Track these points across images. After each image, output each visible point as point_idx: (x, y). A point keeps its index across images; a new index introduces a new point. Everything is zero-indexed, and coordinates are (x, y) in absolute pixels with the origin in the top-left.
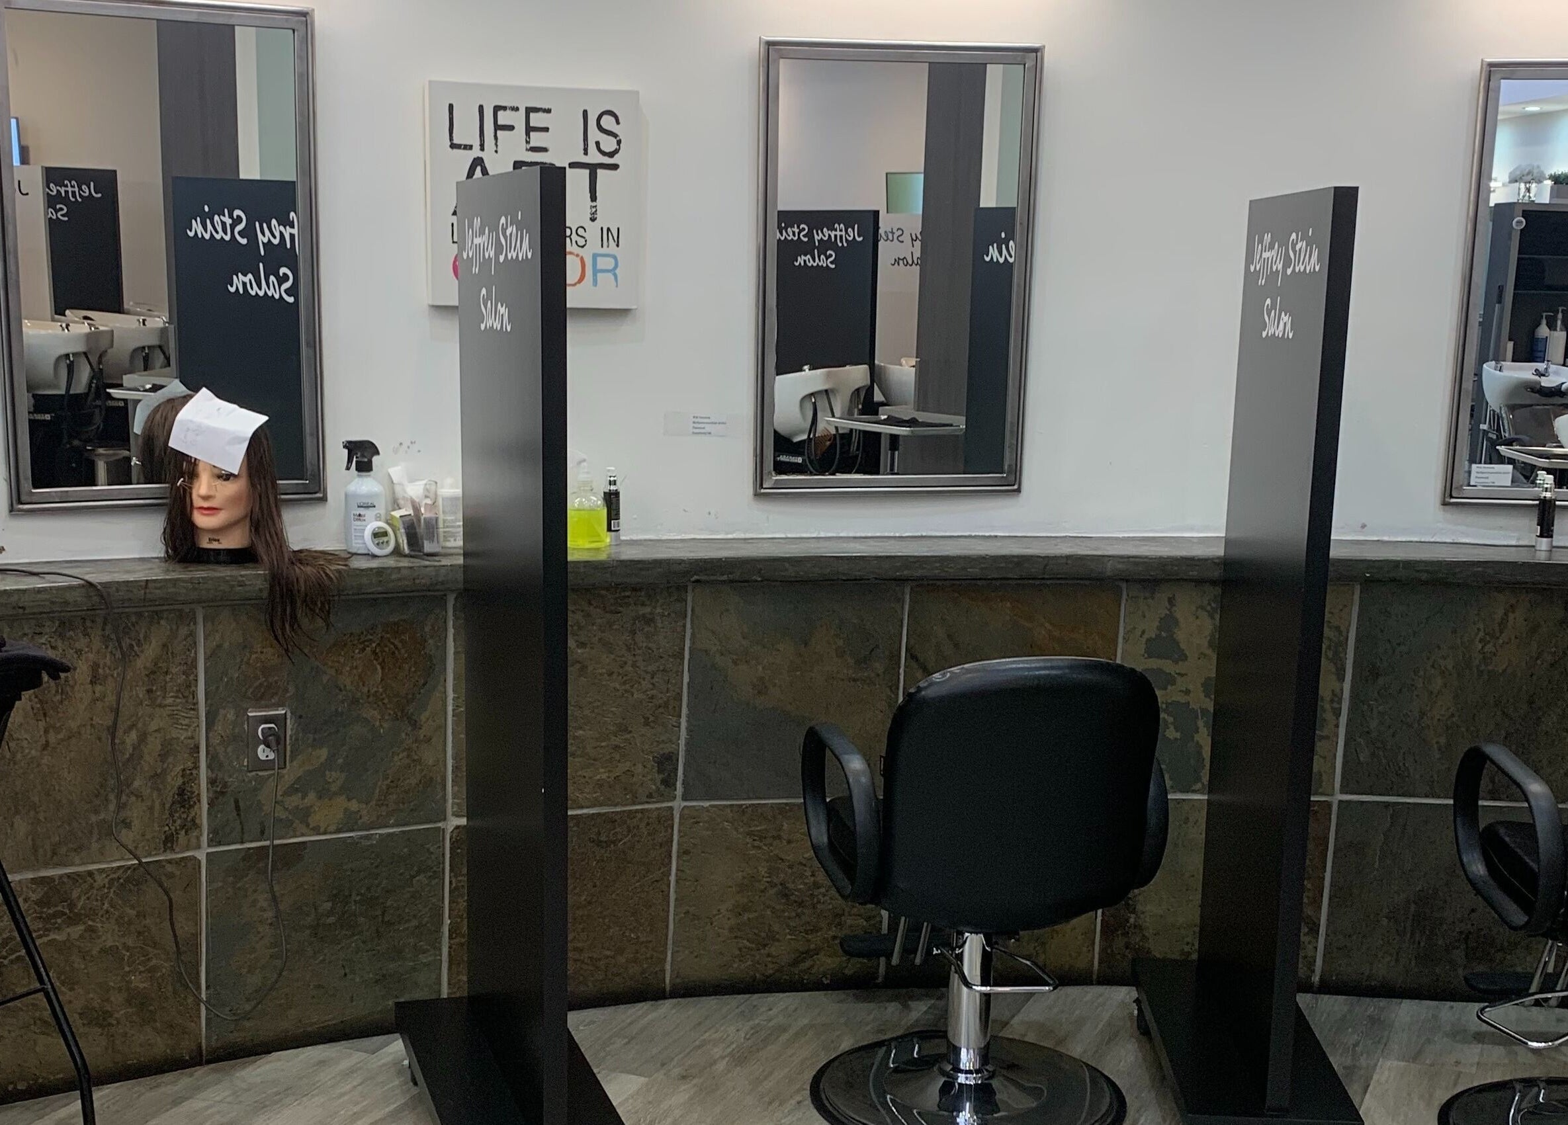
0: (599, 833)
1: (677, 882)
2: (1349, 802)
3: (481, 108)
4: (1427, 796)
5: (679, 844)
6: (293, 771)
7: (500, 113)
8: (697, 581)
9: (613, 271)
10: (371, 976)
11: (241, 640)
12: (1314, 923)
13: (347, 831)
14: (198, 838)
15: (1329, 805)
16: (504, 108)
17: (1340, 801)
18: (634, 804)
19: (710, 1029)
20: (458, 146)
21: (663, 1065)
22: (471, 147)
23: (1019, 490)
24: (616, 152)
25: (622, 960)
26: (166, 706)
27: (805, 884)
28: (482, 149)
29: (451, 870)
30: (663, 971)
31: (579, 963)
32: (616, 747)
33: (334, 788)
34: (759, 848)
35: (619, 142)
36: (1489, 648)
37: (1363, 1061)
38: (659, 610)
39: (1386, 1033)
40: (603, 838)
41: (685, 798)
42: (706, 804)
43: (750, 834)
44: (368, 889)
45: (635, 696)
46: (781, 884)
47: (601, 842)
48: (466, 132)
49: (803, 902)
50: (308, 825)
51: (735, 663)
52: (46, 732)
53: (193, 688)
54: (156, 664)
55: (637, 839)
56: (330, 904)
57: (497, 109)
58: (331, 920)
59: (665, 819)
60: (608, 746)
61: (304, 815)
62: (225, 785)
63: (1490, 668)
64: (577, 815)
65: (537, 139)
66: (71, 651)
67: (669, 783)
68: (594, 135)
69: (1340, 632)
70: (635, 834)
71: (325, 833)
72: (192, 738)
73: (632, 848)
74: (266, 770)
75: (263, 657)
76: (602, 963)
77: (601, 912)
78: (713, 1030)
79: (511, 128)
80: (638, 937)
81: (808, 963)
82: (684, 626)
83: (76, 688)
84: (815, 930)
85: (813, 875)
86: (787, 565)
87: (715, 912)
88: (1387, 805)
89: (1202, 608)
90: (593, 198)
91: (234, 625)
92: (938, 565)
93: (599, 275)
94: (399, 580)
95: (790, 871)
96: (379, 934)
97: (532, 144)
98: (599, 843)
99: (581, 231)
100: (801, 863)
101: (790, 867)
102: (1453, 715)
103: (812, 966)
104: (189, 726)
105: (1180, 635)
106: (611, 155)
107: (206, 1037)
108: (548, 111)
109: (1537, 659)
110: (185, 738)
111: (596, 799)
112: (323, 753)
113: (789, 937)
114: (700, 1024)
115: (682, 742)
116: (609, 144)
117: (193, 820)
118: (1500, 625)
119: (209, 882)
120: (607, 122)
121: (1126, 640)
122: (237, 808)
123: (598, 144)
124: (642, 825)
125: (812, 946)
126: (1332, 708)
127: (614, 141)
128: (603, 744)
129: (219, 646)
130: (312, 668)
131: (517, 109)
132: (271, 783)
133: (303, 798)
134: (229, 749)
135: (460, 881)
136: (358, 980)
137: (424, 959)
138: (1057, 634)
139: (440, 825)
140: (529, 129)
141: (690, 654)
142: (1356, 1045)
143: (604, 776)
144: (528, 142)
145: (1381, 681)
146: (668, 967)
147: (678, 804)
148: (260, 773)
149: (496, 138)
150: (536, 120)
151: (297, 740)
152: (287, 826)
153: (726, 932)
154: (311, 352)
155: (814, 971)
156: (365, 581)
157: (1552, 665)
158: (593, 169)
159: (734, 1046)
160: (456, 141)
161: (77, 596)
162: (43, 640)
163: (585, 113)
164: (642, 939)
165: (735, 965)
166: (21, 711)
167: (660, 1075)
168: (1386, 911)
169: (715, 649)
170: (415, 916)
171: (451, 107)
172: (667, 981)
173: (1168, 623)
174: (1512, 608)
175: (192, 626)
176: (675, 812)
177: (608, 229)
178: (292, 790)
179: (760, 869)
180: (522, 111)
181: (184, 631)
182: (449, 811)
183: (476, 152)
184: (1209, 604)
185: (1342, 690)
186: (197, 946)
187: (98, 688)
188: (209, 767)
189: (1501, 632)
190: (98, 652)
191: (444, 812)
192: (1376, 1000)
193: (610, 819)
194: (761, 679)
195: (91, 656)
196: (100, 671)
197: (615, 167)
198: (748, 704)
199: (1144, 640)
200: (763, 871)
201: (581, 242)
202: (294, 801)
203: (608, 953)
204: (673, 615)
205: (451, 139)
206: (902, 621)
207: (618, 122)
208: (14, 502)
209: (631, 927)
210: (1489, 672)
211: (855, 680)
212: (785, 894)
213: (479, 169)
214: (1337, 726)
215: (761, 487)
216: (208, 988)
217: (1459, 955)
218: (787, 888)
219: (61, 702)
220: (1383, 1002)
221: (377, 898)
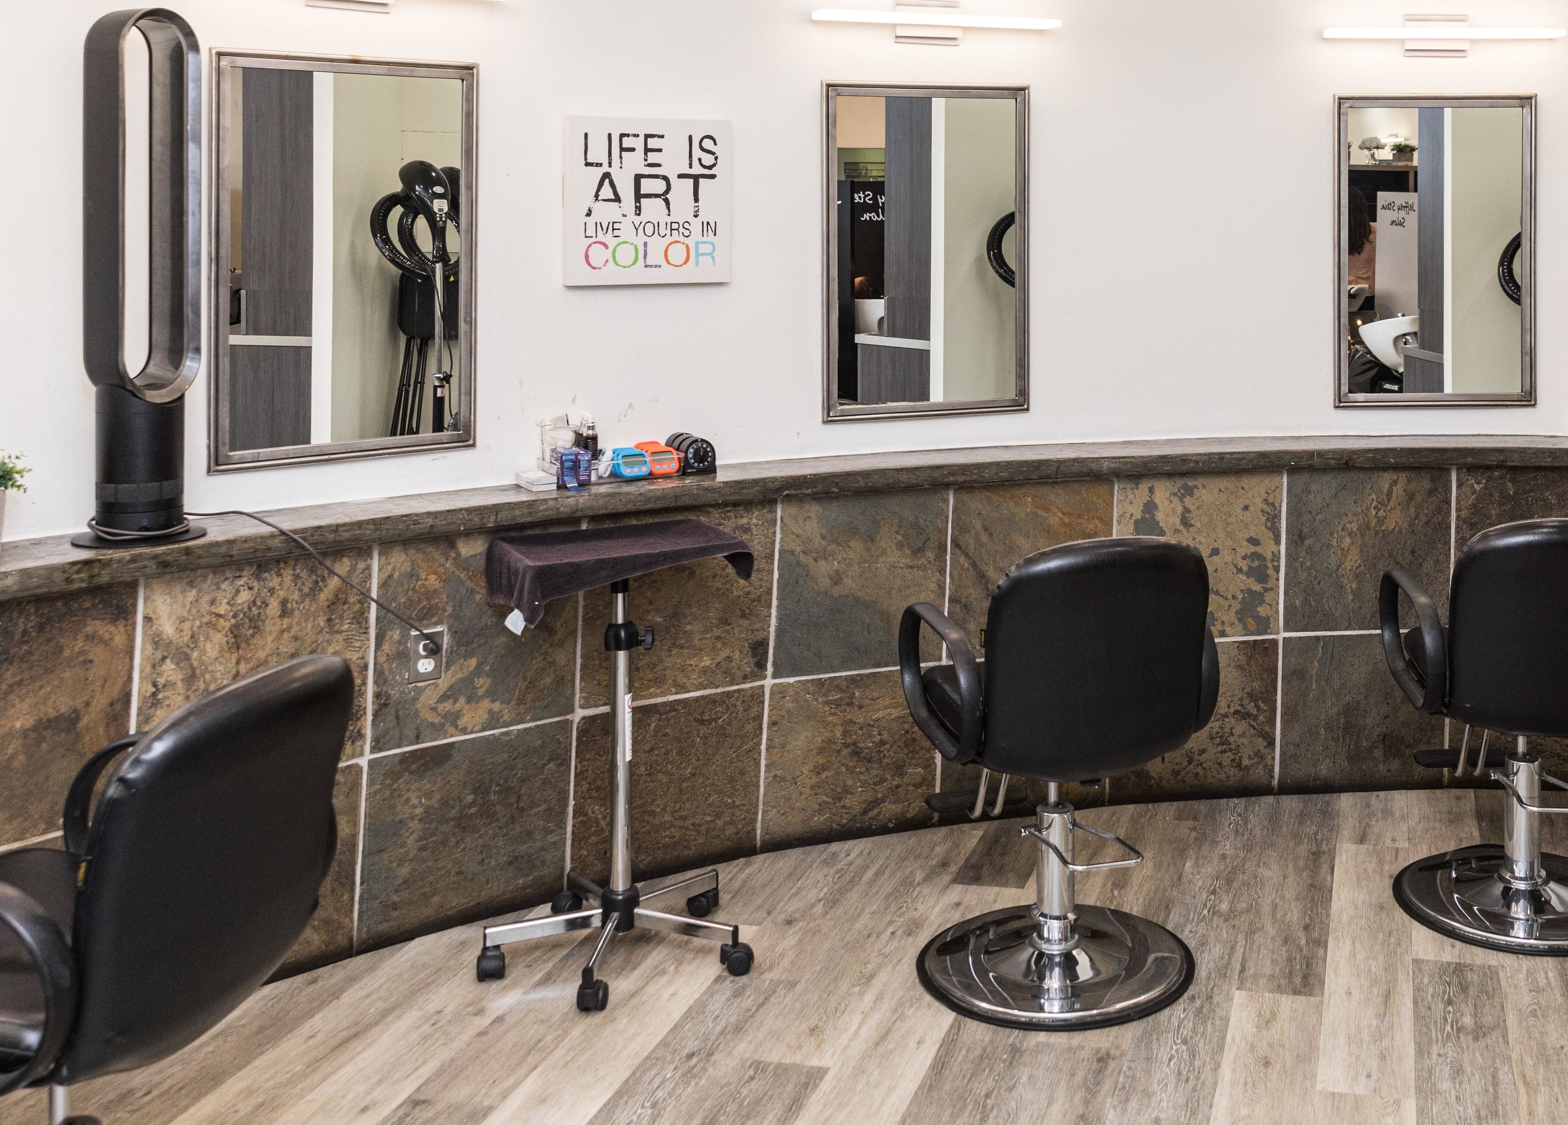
0: (703, 713)
1: (767, 749)
2: (1290, 639)
3: (610, 135)
4: (1347, 630)
5: (769, 717)
6: (445, 682)
7: (625, 139)
8: (787, 495)
9: (711, 254)
10: (505, 858)
11: (409, 570)
12: (1271, 738)
13: (491, 729)
14: (362, 747)
15: (1275, 642)
16: (628, 135)
17: (1284, 639)
18: (732, 685)
19: (801, 877)
20: (591, 164)
21: (769, 913)
22: (601, 165)
23: (1027, 409)
24: (714, 165)
25: (720, 823)
26: (342, 631)
27: (874, 742)
28: (610, 166)
29: (577, 757)
30: (754, 830)
31: (683, 830)
32: (719, 638)
33: (481, 692)
34: (835, 714)
35: (716, 158)
36: (1381, 513)
37: (1324, 847)
38: (754, 521)
39: (1336, 822)
40: (706, 717)
41: (774, 676)
42: (791, 680)
43: (827, 703)
44: (506, 780)
45: (735, 593)
46: (854, 744)
47: (704, 720)
48: (598, 153)
49: (871, 758)
50: (457, 727)
51: (816, 560)
52: (238, 663)
53: (366, 614)
54: (337, 596)
55: (734, 715)
56: (472, 797)
57: (622, 136)
58: (473, 810)
59: (757, 696)
60: (711, 637)
61: (454, 718)
62: (388, 697)
63: (1383, 528)
64: (684, 699)
65: (653, 157)
66: (266, 590)
67: (761, 665)
68: (697, 153)
69: (1275, 508)
70: (732, 712)
71: (472, 732)
72: (363, 658)
73: (729, 724)
74: (424, 681)
75: (426, 583)
76: (703, 828)
77: (703, 783)
78: (804, 878)
79: (632, 150)
80: (734, 802)
81: (876, 811)
82: (775, 533)
83: (267, 622)
84: (883, 780)
85: (880, 734)
86: (859, 478)
87: (798, 773)
88: (1318, 638)
89: (1175, 494)
90: (696, 200)
91: (404, 556)
92: (975, 471)
93: (701, 258)
94: (546, 510)
95: (861, 732)
96: (513, 820)
97: (649, 161)
98: (702, 722)
99: (686, 225)
100: (869, 725)
101: (861, 729)
102: (1360, 565)
103: (879, 813)
104: (361, 648)
105: (1160, 516)
106: (710, 168)
107: (358, 929)
108: (662, 137)
109: (1416, 519)
110: (357, 659)
111: (701, 684)
112: (473, 662)
113: (860, 789)
114: (790, 875)
115: (772, 629)
116: (708, 160)
117: (359, 731)
118: (1387, 495)
119: (369, 786)
120: (708, 144)
121: (1119, 522)
122: (397, 717)
123: (700, 160)
124: (739, 703)
125: (880, 796)
126: (1273, 566)
127: (713, 157)
128: (708, 636)
129: (390, 577)
130: (467, 589)
131: (638, 136)
132: (428, 692)
133: (454, 703)
134: (394, 665)
135: (584, 766)
136: (493, 863)
137: (552, 838)
138: (1067, 520)
139: (569, 717)
140: (647, 150)
141: (780, 555)
142: (1316, 834)
143: (707, 663)
144: (646, 160)
145: (1307, 542)
146: (759, 825)
147: (769, 682)
148: (419, 684)
149: (621, 157)
150: (652, 143)
151: (451, 653)
152: (438, 729)
153: (808, 791)
154: (468, 327)
155: (881, 817)
156: (518, 513)
157: (1426, 523)
158: (696, 178)
159: (825, 890)
160: (589, 161)
161: (277, 543)
162: (241, 583)
163: (690, 137)
164: (736, 804)
165: (816, 819)
166: (217, 646)
167: (768, 923)
168: (1323, 722)
169: (799, 549)
170: (545, 801)
171: (586, 135)
172: (758, 838)
173: (1150, 507)
174: (1395, 483)
175: (369, 561)
176: (766, 690)
177: (708, 223)
178: (444, 698)
179: (837, 732)
180: (642, 138)
181: (361, 566)
182: (577, 704)
183: (605, 169)
184: (1179, 491)
185: (1279, 552)
186: (354, 845)
187: (286, 621)
188: (375, 682)
189: (1389, 501)
190: (288, 589)
191: (573, 706)
192: (1321, 795)
193: (711, 700)
194: (837, 572)
195: (281, 593)
196: (289, 605)
197: (713, 177)
198: (826, 593)
199: (1132, 521)
200: (838, 734)
201: (687, 233)
202: (447, 706)
203: (709, 818)
204: (766, 524)
205: (586, 159)
206: (947, 517)
207: (715, 144)
208: (212, 463)
209: (728, 793)
210: (1383, 531)
211: (911, 567)
212: (857, 753)
213: (607, 181)
214: (1278, 579)
215: (829, 415)
216: (362, 883)
217: (1378, 753)
218: (858, 747)
219: (253, 636)
220: (1327, 797)
221: (513, 787)
